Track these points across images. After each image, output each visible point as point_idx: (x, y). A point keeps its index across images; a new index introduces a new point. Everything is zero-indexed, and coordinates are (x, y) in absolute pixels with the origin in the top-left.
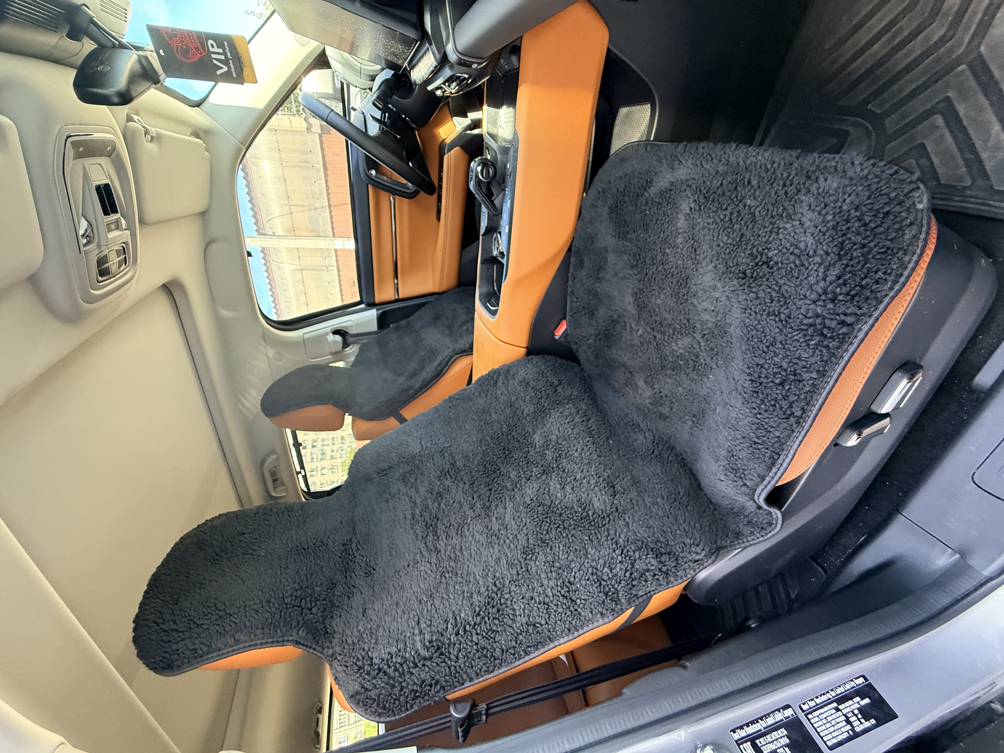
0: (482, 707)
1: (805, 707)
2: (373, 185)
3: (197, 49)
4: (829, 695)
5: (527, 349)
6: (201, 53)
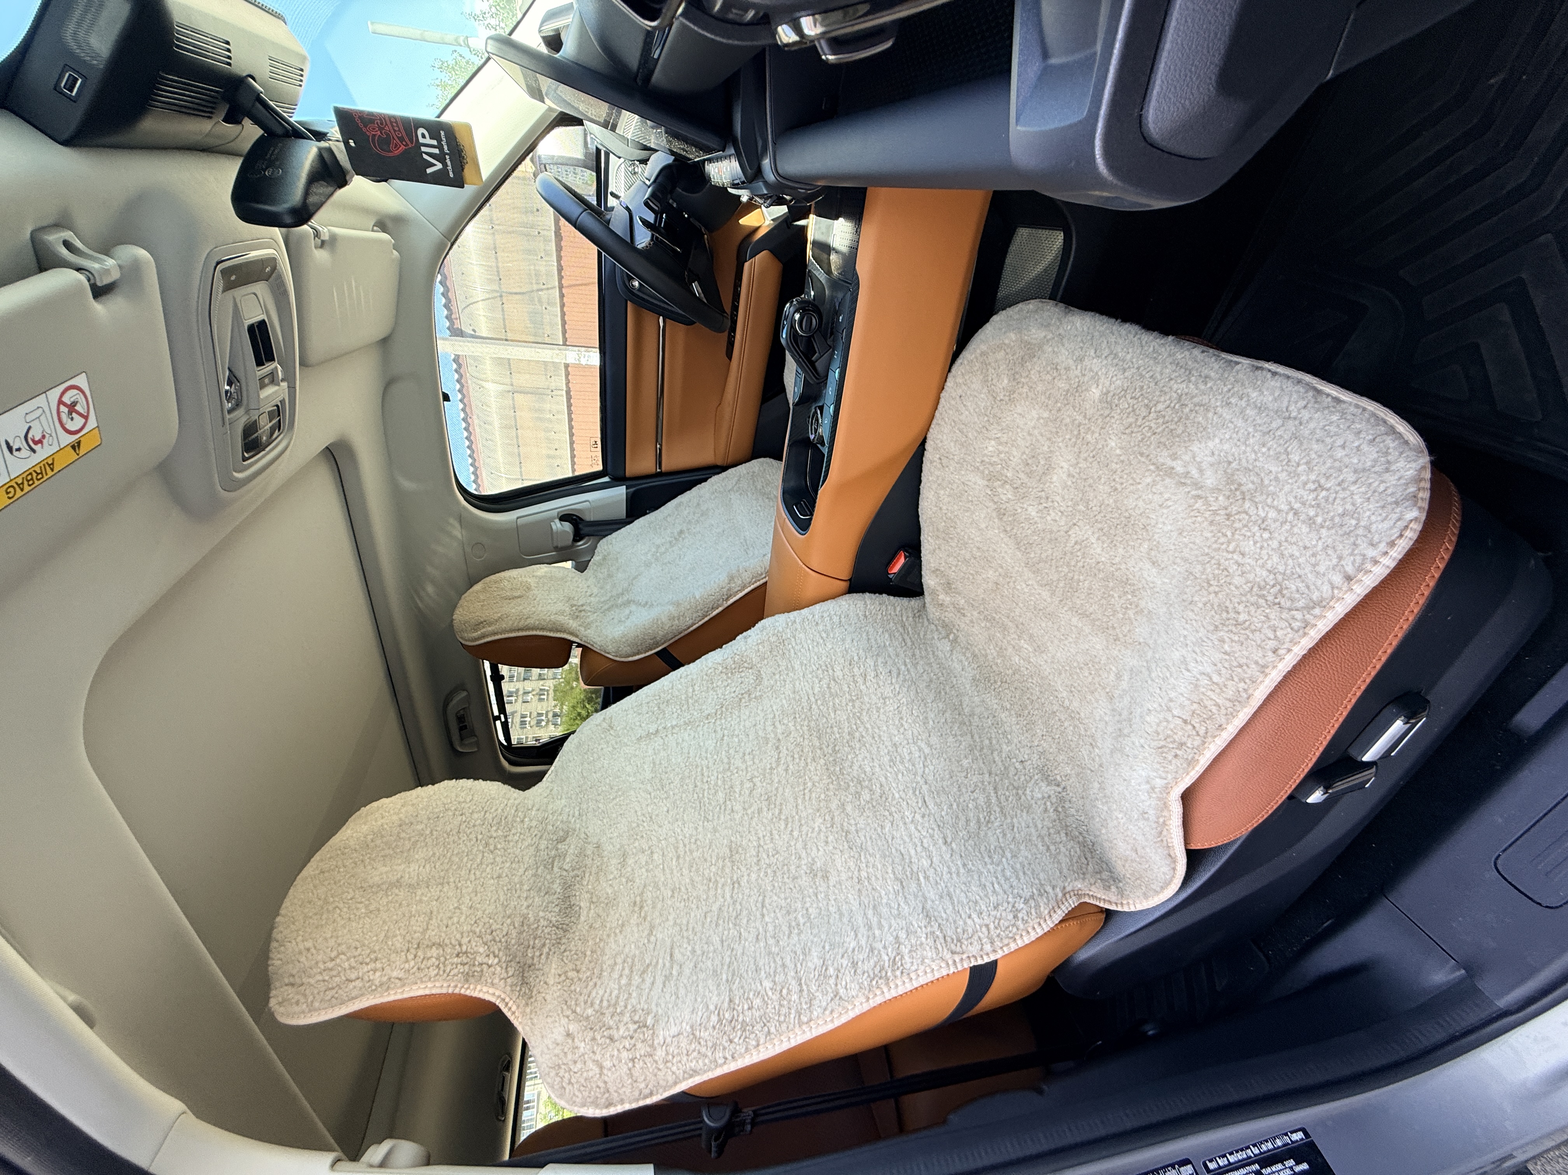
0: (748, 1112)
1: (1212, 1166)
2: (634, 302)
3: (401, 139)
4: (1249, 1151)
5: (848, 583)
6: (407, 145)
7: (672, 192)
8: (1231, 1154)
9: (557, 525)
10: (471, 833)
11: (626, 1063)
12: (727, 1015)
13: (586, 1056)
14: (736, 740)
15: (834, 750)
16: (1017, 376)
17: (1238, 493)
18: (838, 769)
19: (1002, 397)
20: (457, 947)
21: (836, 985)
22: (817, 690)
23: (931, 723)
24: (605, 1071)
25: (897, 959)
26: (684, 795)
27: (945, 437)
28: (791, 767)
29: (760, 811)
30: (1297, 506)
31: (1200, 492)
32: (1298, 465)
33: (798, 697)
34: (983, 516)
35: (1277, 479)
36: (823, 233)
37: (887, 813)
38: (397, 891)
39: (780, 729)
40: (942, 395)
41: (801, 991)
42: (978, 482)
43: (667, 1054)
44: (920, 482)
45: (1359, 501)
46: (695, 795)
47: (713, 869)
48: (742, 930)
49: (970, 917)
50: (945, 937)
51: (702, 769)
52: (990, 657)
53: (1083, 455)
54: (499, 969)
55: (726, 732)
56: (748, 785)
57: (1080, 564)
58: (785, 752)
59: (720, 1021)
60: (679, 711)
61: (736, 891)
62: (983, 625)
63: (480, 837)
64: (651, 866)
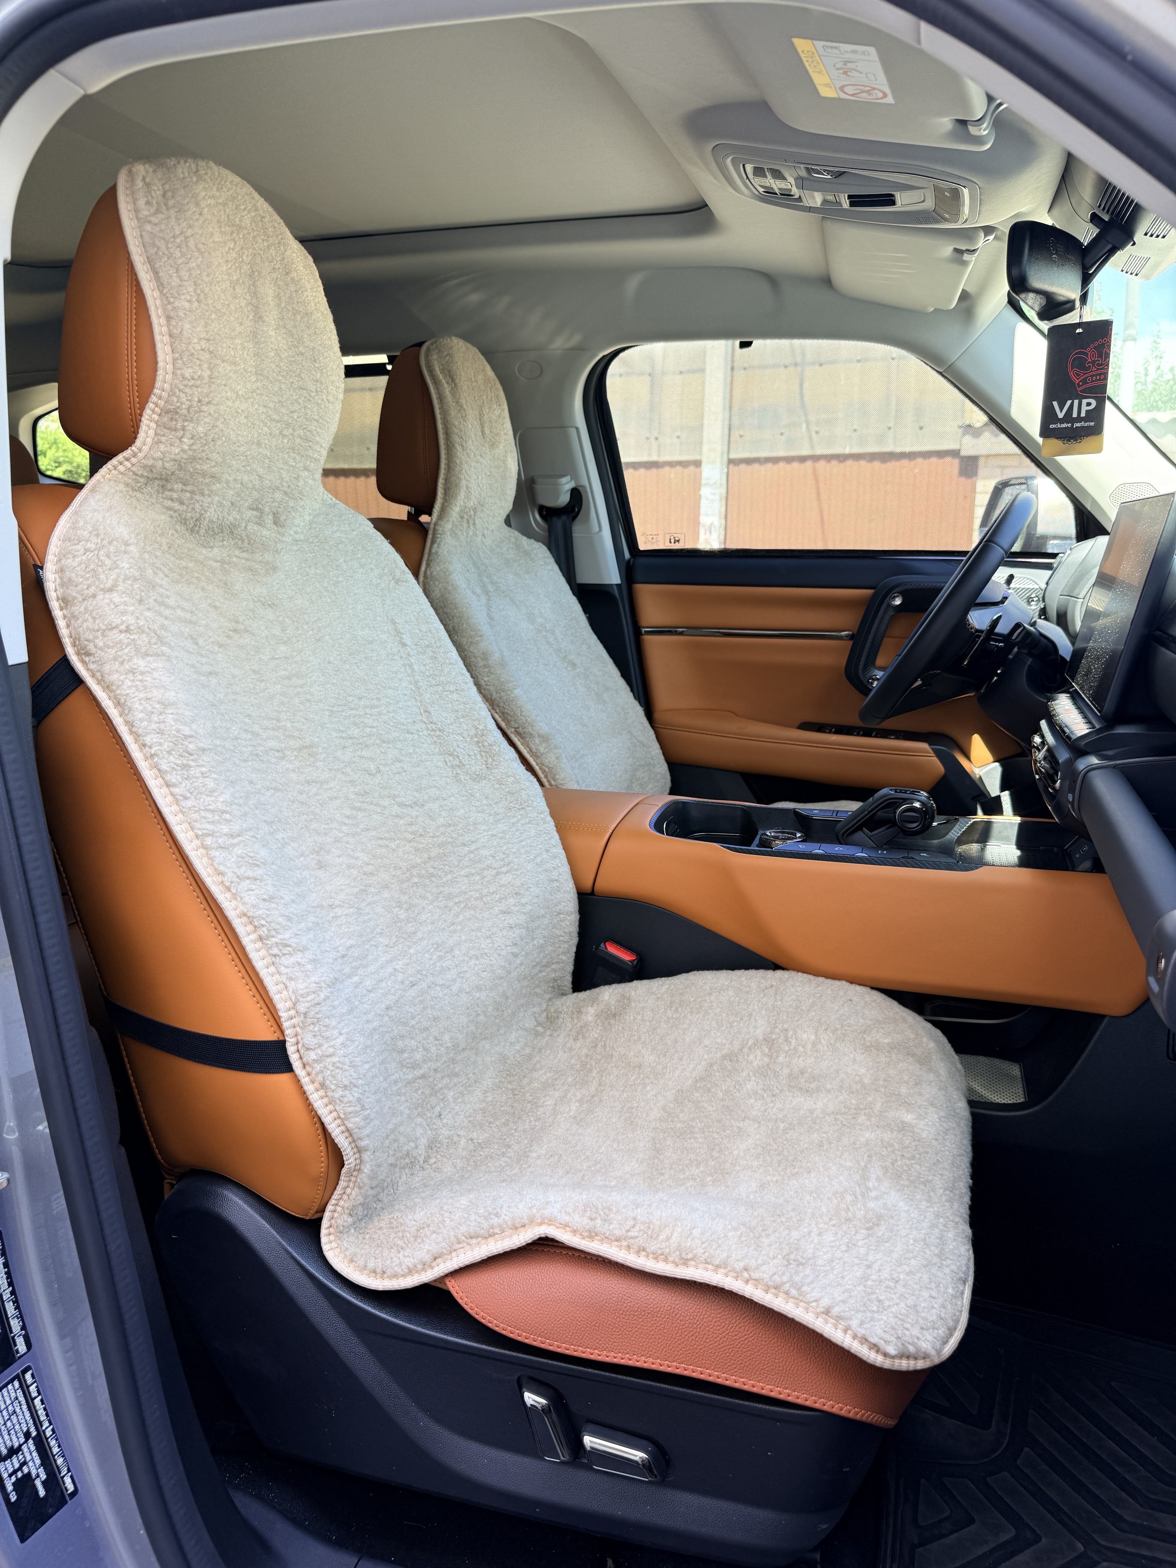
1: (28, 1376)
2: (874, 596)
4: (46, 1424)
5: (589, 890)
6: (1079, 386)
7: (1030, 654)
8: (42, 1401)
9: (567, 485)
10: (299, 403)
11: (123, 622)
12: (191, 746)
13: (118, 570)
14: (411, 751)
15: (432, 875)
16: (895, 1051)
17: (871, 1224)
18: (416, 880)
19: (867, 1039)
20: (207, 400)
21: (248, 878)
22: (484, 852)
23: (478, 995)
24: (107, 596)
25: (290, 949)
26: (348, 683)
27: (798, 989)
28: (402, 822)
29: (352, 782)
30: (876, 1266)
31: (860, 1197)
32: (908, 1265)
33: (471, 828)
34: (719, 1040)
35: (892, 1251)
36: (1000, 832)
37: (394, 939)
38: (251, 317)
39: (435, 806)
40: (844, 983)
41: (232, 836)
42: (760, 1028)
43: (142, 673)
44: (732, 968)
45: (894, 1310)
46: (351, 698)
47: (289, 725)
48: (250, 763)
49: (341, 1034)
50: (318, 1004)
51: (377, 707)
52: (535, 1075)
53: (839, 1117)
54: (177, 451)
55: (416, 736)
56: (372, 767)
57: (716, 1135)
58: (414, 813)
59: (186, 737)
60: (427, 673)
61: (277, 754)
62: (573, 1062)
63: (295, 415)
64: (272, 643)
